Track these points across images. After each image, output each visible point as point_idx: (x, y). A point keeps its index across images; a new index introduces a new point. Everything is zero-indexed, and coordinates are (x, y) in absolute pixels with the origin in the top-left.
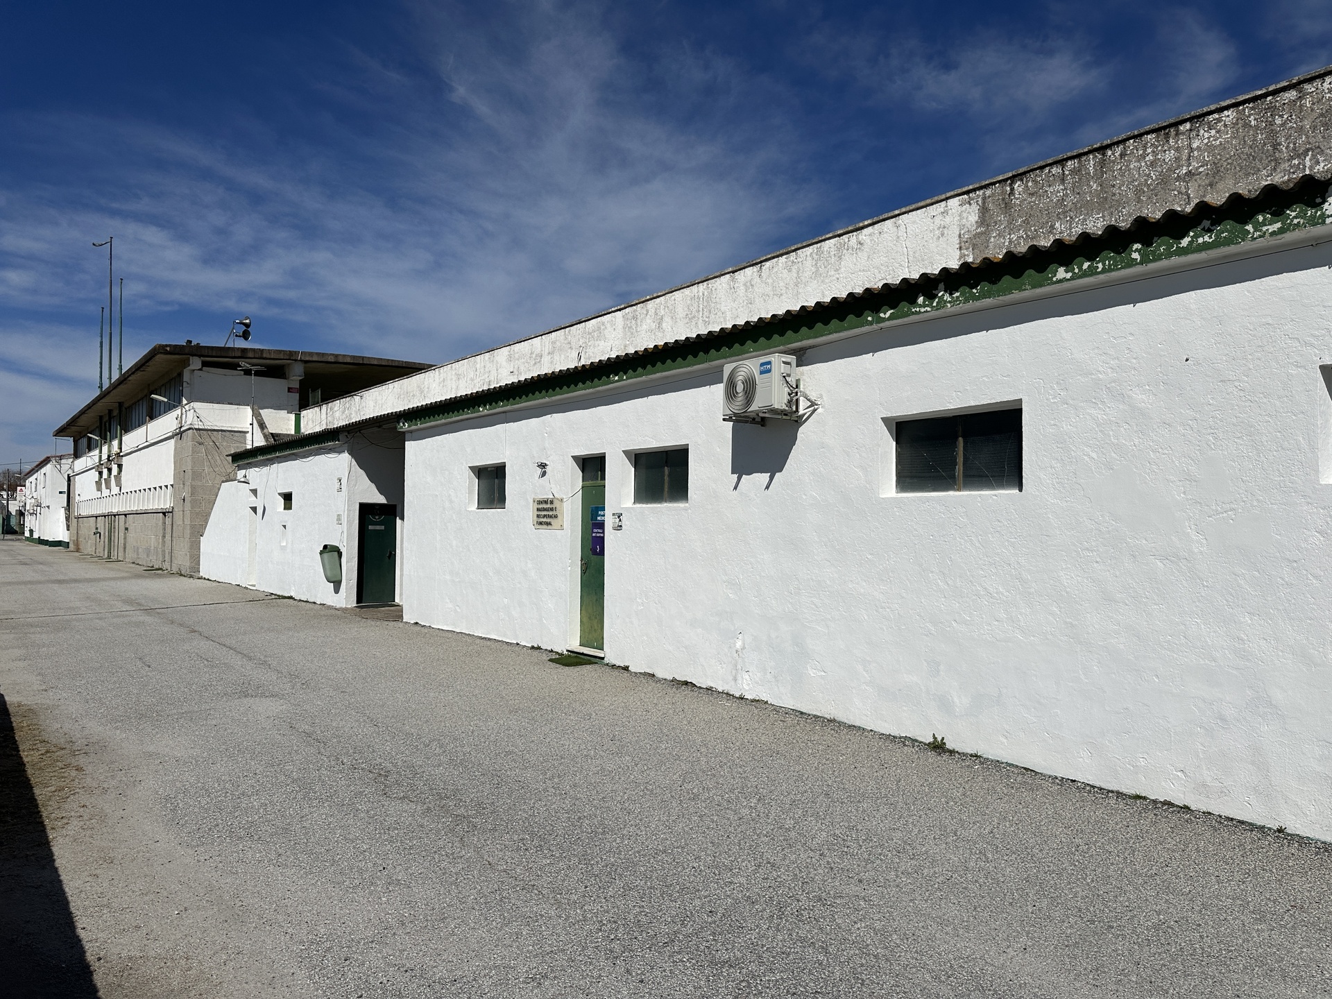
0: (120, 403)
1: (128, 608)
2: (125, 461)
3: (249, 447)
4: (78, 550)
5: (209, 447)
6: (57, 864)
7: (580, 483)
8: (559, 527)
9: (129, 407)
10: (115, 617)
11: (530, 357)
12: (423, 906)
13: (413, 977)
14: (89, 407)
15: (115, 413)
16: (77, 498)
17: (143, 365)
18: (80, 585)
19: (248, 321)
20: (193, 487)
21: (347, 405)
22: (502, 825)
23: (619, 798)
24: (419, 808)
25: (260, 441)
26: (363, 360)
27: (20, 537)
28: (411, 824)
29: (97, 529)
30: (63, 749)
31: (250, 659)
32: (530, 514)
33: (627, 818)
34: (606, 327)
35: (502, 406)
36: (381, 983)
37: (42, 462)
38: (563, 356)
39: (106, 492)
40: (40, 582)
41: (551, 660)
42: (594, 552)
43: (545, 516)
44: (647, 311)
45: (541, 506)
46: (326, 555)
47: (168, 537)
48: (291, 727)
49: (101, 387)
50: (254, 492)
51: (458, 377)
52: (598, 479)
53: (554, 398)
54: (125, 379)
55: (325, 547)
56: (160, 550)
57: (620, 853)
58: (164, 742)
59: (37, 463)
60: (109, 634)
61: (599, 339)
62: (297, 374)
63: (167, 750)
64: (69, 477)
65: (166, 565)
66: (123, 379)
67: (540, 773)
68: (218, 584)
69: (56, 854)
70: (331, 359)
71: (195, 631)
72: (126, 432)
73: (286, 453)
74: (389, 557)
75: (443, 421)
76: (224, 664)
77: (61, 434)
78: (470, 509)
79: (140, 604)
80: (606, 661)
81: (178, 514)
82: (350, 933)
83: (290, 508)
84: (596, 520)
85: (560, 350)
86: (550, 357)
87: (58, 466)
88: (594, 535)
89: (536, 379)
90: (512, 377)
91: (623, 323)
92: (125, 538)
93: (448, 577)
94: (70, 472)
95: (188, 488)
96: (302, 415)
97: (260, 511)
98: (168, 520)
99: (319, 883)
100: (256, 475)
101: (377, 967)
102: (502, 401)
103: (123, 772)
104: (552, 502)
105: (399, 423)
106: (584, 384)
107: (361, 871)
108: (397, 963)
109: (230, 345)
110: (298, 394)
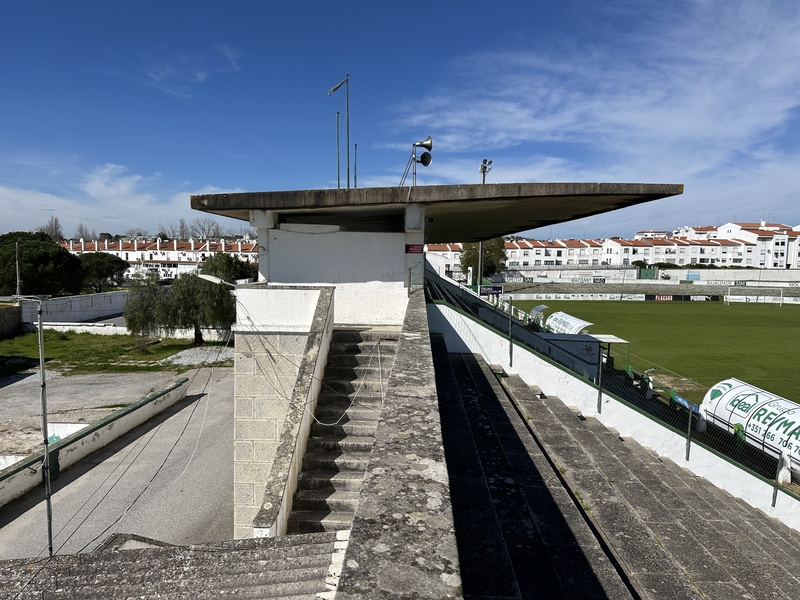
19: (429, 142)
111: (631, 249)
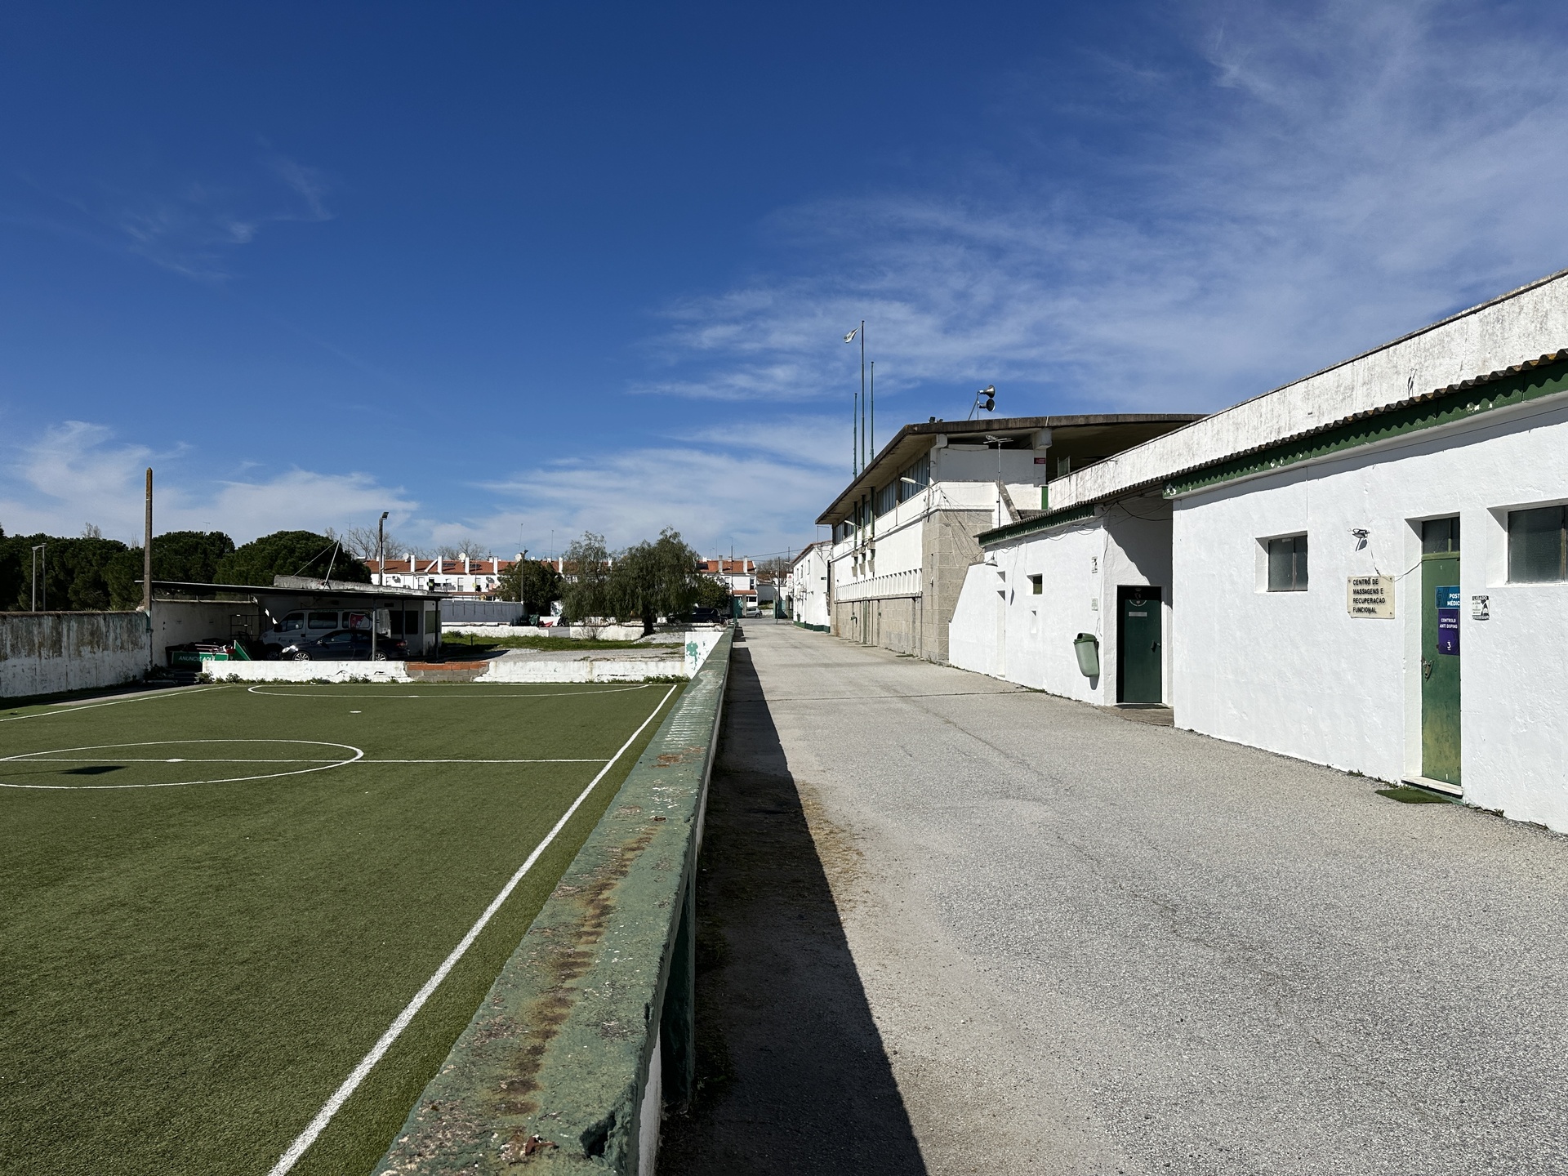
0: (872, 488)
1: (887, 694)
2: (877, 546)
3: (997, 527)
4: (837, 635)
5: (955, 528)
6: (851, 946)
7: (1418, 555)
8: (1388, 616)
9: (880, 492)
10: (875, 703)
11: (1337, 392)
12: (1235, 1076)
13: (1229, 1159)
14: (846, 494)
15: (868, 498)
16: (836, 583)
17: (893, 447)
18: (843, 669)
19: (992, 390)
20: (941, 571)
21: (1100, 473)
22: (1332, 997)
23: (1504, 992)
24: (1218, 956)
25: (1007, 521)
26: (1117, 419)
27: (789, 622)
28: (1209, 973)
29: (853, 614)
30: (844, 831)
31: (1007, 756)
32: (1344, 597)
33: (1518, 1020)
34: (1452, 339)
35: (1302, 459)
36: (1191, 1156)
37: (806, 550)
38: (1384, 384)
39: (861, 577)
40: (809, 666)
41: (1379, 792)
42: (1443, 649)
43: (1365, 600)
44: (1521, 308)
45: (1359, 587)
46: (1081, 645)
47: (918, 623)
48: (1059, 837)
49: (855, 473)
50: (1002, 575)
51: (1237, 427)
52: (1447, 550)
53: (1377, 443)
54: (877, 464)
55: (1080, 636)
56: (911, 636)
57: (1512, 1066)
58: (932, 836)
59: (803, 551)
60: (872, 720)
61: (1440, 355)
62: (1044, 441)
63: (936, 845)
64: (829, 564)
65: (917, 652)
66: (875, 464)
67: (1377, 938)
68: (967, 673)
69: (848, 936)
70: (1081, 421)
71: (950, 722)
72: (878, 517)
73: (1035, 531)
74: (1154, 650)
75: (1222, 483)
76: (982, 759)
77: (822, 521)
78: (1258, 592)
79: (895, 691)
80: (1465, 800)
81: (927, 599)
82: (1148, 1087)
83: (1040, 592)
84: (1446, 605)
85: (1381, 376)
86: (1365, 388)
87: (820, 553)
88: (1442, 626)
89: (1350, 420)
90: (1310, 420)
91: (1480, 329)
92: (878, 624)
93: (1230, 677)
94: (830, 558)
95: (936, 572)
96: (1049, 488)
97: (1008, 595)
98: (918, 605)
99: (1107, 1022)
100: (1004, 556)
101: (1184, 1136)
102: (1302, 452)
103: (898, 862)
104: (1376, 582)
105: (1165, 489)
106: (1423, 420)
107: (1154, 1018)
108: (1209, 1137)
109: (974, 418)
110: (1045, 465)
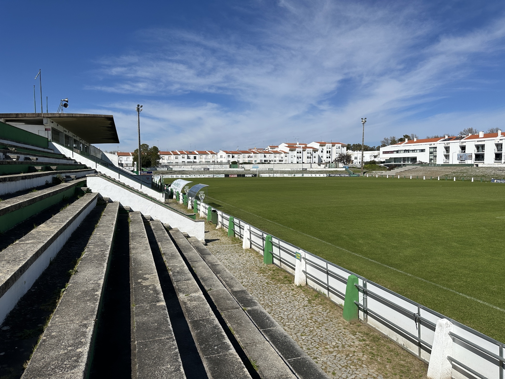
19: (67, 100)
110: (50, 131)
111: (231, 155)
